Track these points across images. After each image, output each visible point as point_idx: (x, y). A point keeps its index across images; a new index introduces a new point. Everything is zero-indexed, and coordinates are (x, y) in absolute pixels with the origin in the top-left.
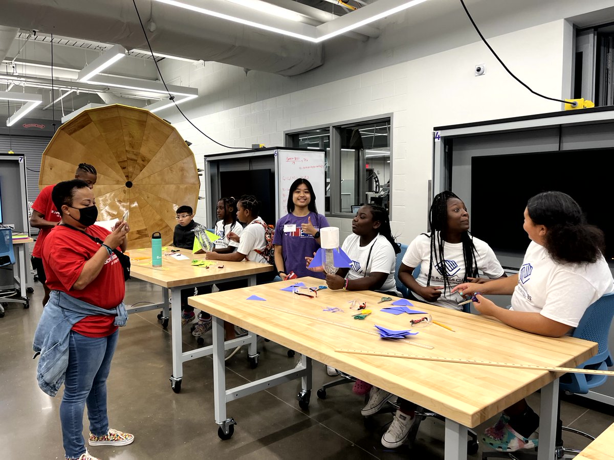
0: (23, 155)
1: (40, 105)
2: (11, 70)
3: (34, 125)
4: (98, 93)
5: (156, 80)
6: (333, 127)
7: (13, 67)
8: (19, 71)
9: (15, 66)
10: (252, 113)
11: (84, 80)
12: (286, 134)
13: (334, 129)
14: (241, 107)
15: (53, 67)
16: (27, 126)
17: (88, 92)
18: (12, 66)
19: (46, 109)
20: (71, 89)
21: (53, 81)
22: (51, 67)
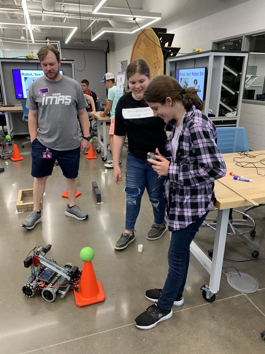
0: (74, 60)
1: (77, 30)
2: (62, 9)
3: (78, 42)
4: (108, 20)
5: (141, 9)
6: (245, 36)
7: (64, 7)
8: (66, 9)
9: (64, 6)
10: (194, 29)
11: (95, 12)
12: (213, 43)
13: (246, 38)
14: (187, 25)
15: (80, 5)
16: (75, 43)
17: (102, 20)
18: (62, 6)
19: (85, 32)
20: (95, 19)
21: (80, 14)
22: (78, 5)
